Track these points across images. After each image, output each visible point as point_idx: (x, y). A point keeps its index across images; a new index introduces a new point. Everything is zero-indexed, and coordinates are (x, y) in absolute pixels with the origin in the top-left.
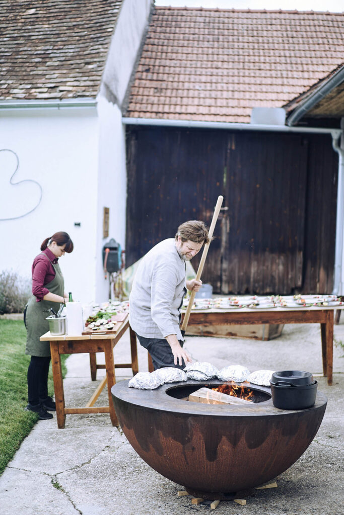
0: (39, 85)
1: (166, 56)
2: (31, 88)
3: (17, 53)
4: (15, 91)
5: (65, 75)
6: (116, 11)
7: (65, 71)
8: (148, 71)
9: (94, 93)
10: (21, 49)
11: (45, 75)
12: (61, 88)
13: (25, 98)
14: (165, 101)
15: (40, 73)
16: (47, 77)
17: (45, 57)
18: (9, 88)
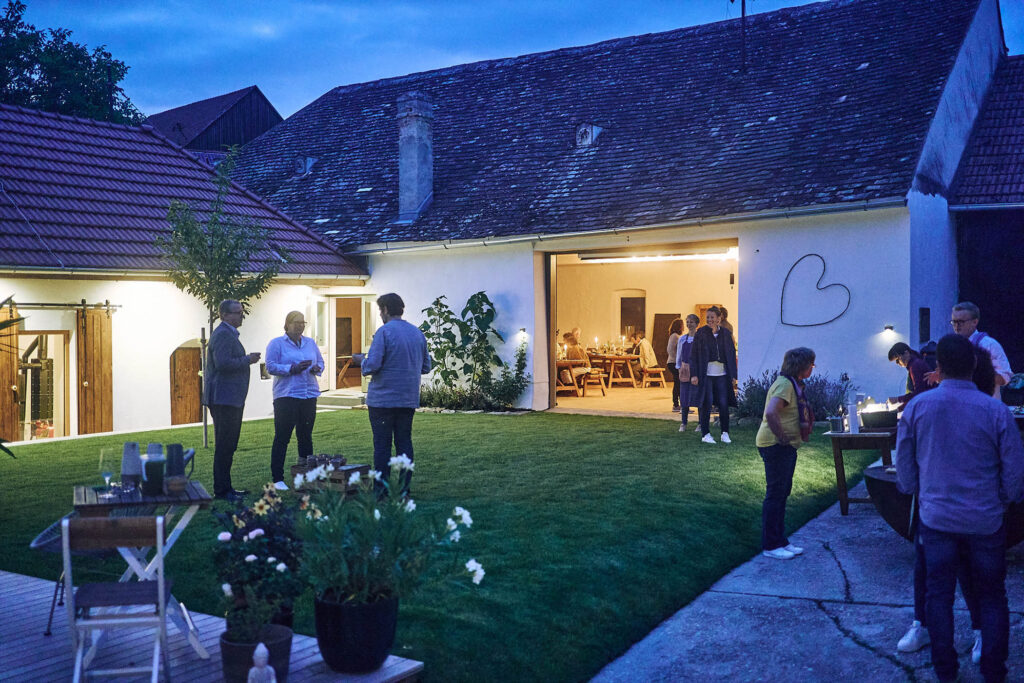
0: (846, 186)
1: (1014, 122)
2: (837, 190)
3: (826, 150)
4: (821, 195)
5: (873, 173)
6: (938, 88)
7: (874, 168)
8: (987, 144)
9: (904, 190)
10: (829, 146)
11: (851, 174)
12: (869, 188)
13: (830, 202)
14: (1005, 180)
15: (847, 172)
16: (855, 176)
17: (855, 152)
18: (815, 191)
